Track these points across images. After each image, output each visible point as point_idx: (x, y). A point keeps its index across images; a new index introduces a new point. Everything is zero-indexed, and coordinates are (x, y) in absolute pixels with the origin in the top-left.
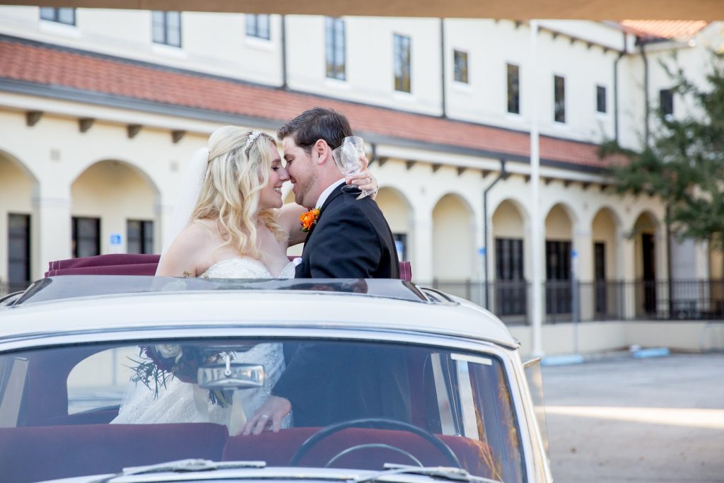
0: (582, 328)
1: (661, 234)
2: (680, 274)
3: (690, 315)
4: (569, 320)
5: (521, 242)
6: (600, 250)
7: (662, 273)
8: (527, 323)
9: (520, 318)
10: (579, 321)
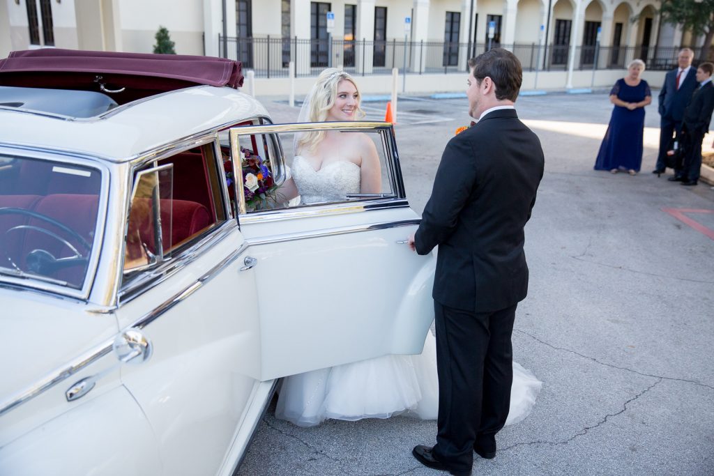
0: (598, 72)
1: (657, 18)
2: (664, 44)
3: (664, 67)
4: (591, 68)
5: (571, 22)
6: (619, 28)
7: (653, 42)
8: (566, 69)
9: (563, 66)
10: (597, 69)
